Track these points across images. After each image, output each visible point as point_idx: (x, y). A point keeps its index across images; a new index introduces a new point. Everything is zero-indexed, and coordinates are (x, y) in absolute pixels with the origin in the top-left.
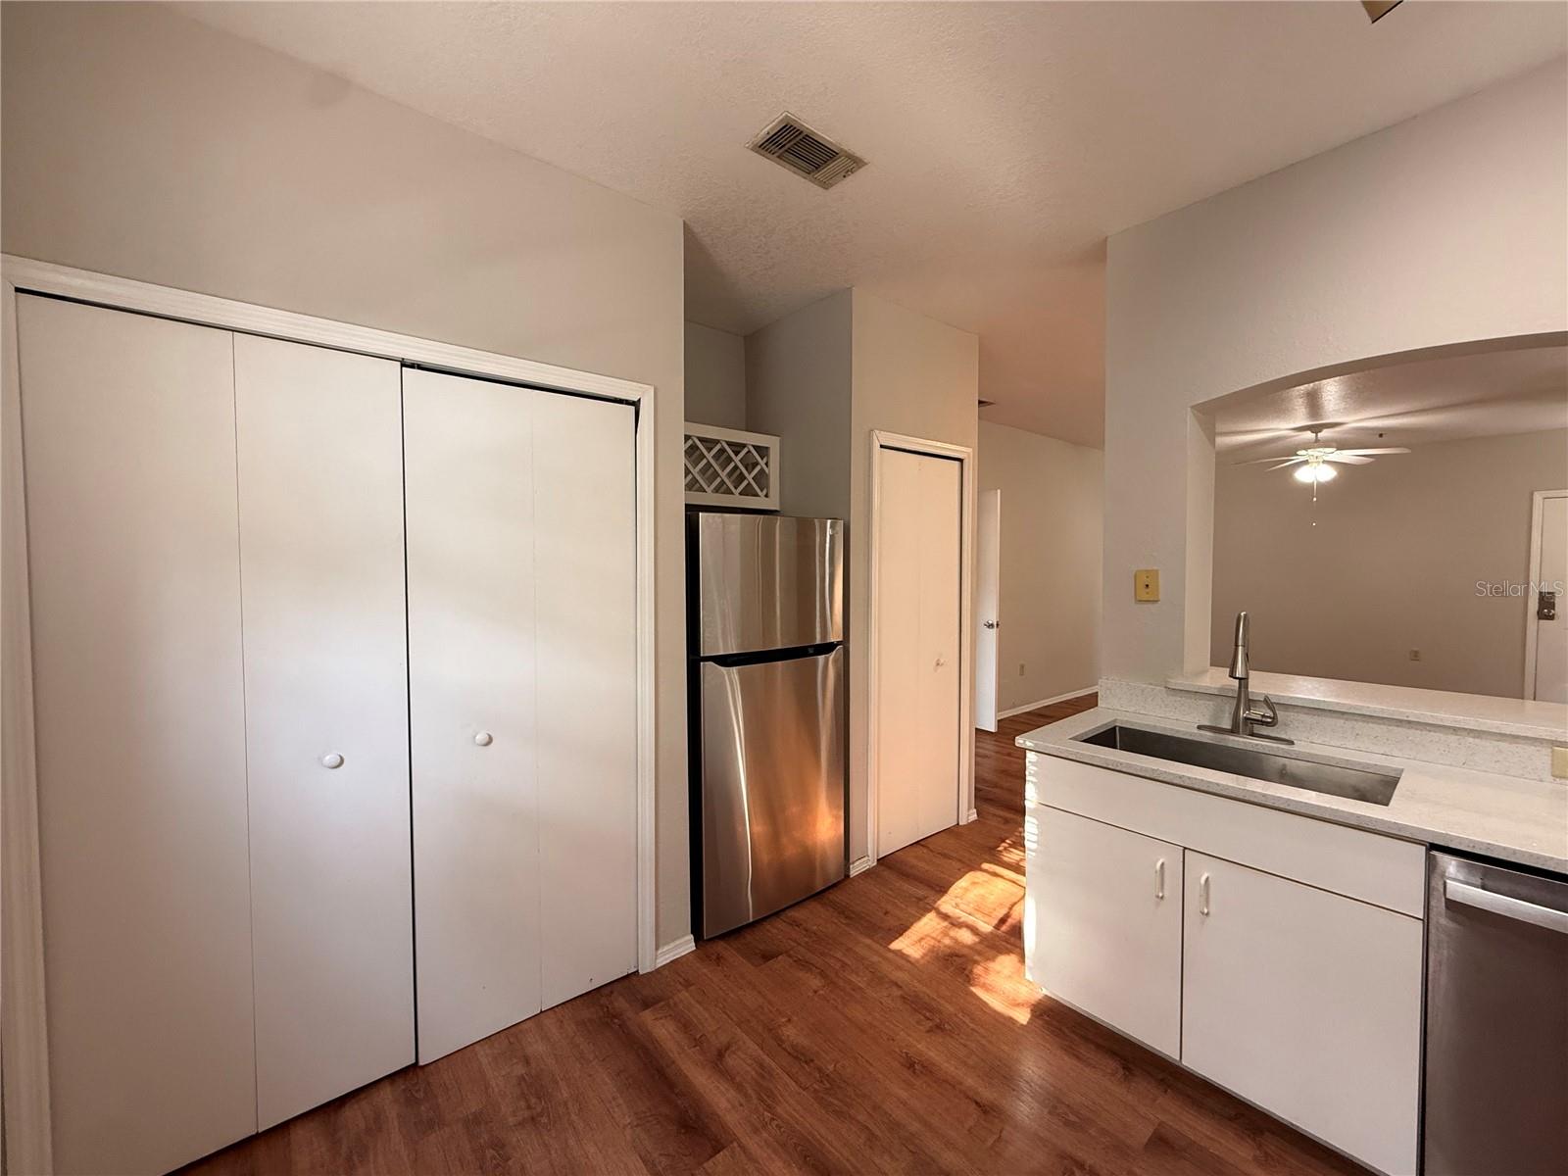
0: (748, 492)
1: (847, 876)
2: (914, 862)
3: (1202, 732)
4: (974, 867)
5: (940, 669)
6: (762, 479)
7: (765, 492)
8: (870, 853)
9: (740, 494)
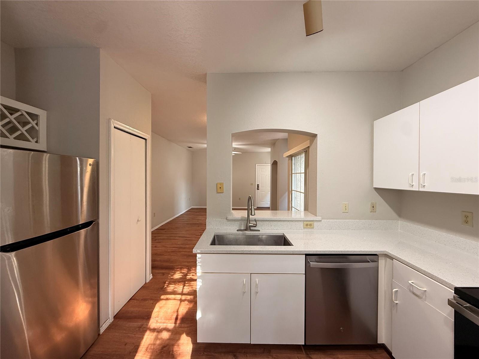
0: (22, 137)
1: (99, 335)
2: (132, 309)
3: (239, 232)
4: (158, 300)
5: (139, 222)
6: (33, 132)
7: (35, 140)
8: (110, 317)
9: (15, 138)
